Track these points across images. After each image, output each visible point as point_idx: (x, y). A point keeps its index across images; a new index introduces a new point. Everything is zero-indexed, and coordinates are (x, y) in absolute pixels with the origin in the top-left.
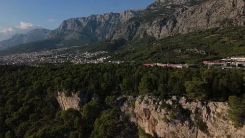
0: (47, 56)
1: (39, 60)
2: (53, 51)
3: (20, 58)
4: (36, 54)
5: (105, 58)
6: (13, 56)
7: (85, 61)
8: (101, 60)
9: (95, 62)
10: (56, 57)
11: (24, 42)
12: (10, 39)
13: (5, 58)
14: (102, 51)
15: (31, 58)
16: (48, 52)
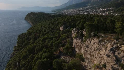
0: (81, 11)
1: (76, 13)
2: (84, 8)
3: (69, 11)
4: (77, 9)
5: (110, 12)
6: (67, 10)
7: (97, 13)
8: (107, 13)
9: (103, 14)
10: (84, 11)
11: (73, 4)
12: (68, 3)
13: (64, 12)
14: (110, 7)
15: (74, 11)
16: (82, 9)
